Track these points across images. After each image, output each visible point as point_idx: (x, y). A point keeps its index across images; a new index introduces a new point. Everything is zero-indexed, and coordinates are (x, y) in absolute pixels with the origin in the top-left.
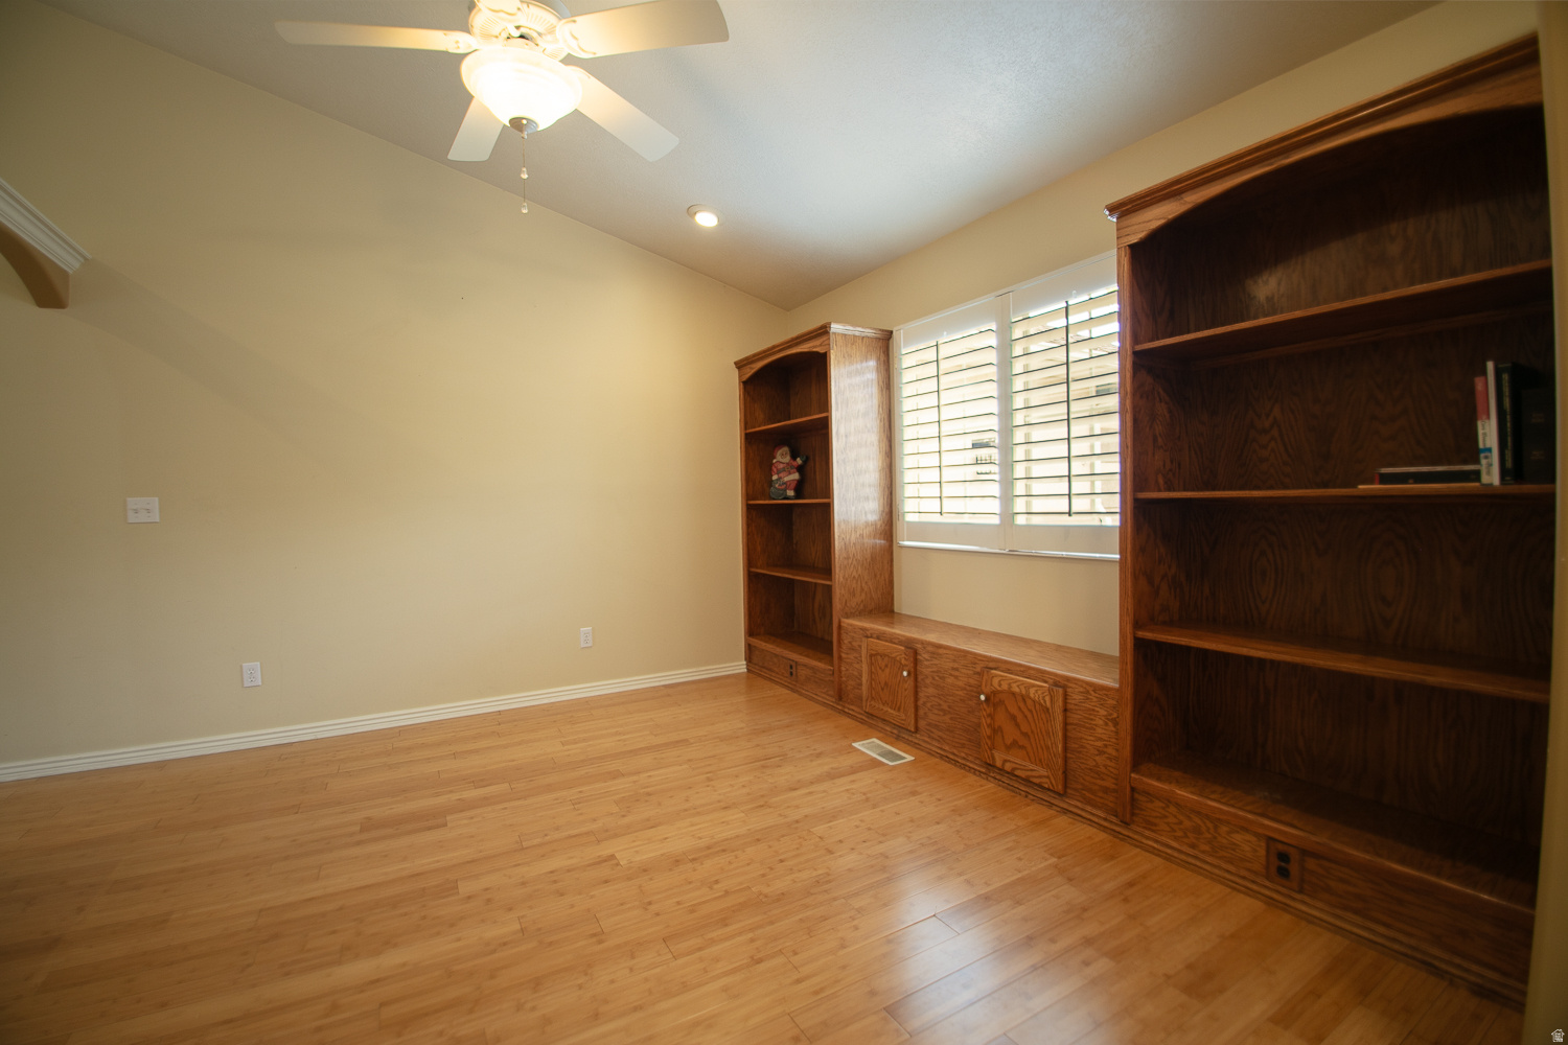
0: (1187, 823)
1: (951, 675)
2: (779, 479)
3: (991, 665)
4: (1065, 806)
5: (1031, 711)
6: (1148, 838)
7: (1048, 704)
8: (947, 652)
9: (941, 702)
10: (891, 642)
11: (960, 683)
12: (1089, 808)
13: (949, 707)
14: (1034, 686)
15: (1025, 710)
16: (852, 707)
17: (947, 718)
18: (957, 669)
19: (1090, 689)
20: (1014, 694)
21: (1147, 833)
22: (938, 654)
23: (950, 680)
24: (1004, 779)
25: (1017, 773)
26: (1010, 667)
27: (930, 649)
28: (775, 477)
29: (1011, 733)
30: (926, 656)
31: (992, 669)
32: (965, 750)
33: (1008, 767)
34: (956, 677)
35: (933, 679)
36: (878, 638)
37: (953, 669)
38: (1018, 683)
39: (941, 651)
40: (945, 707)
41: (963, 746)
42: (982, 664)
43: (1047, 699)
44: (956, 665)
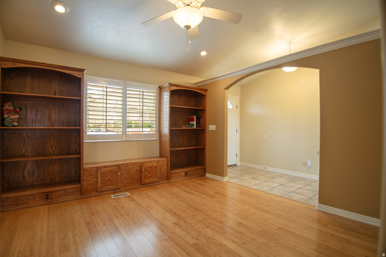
0: (177, 175)
1: (132, 169)
2: (8, 117)
3: (143, 163)
4: (160, 183)
5: (153, 169)
6: (172, 180)
7: (157, 166)
8: (131, 164)
9: (129, 177)
10: (110, 167)
11: (135, 170)
12: (163, 181)
13: (131, 177)
14: (154, 164)
15: (152, 169)
16: (91, 194)
17: (131, 180)
18: (134, 167)
19: (163, 161)
20: (149, 167)
21: (172, 179)
22: (128, 166)
23: (132, 170)
24: (147, 185)
25: (151, 182)
26: (147, 162)
27: (125, 165)
28: (6, 116)
29: (148, 175)
30: (124, 167)
31: (144, 164)
32: (136, 185)
33: (148, 182)
34: (133, 169)
35: (126, 172)
36: (104, 168)
37: (132, 167)
38: (150, 165)
39: (128, 165)
40: (130, 177)
41: (135, 184)
42: (140, 164)
43: (157, 165)
44: (133, 166)
